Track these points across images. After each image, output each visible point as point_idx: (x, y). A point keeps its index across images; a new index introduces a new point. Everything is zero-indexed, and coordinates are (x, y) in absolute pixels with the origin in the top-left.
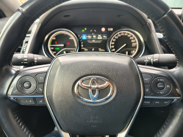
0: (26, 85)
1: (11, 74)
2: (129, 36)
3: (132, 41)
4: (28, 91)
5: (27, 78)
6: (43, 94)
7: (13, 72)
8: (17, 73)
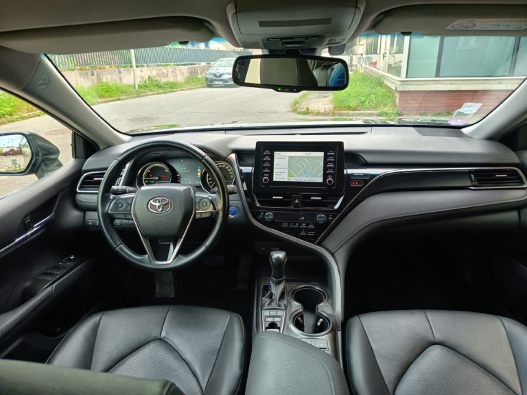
0: (120, 205)
1: (110, 199)
2: (227, 168)
3: (231, 173)
4: (121, 209)
5: (121, 201)
6: (130, 211)
7: (112, 198)
8: (114, 198)
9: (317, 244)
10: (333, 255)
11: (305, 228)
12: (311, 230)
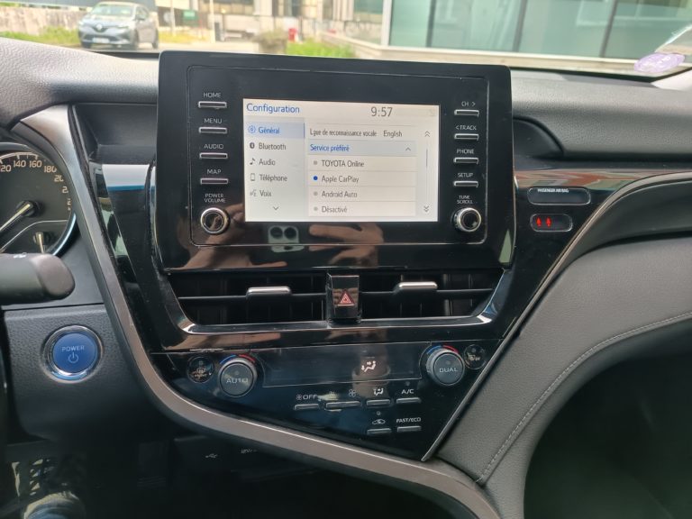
9: (428, 462)
10: (482, 486)
11: (383, 408)
12: (407, 410)
